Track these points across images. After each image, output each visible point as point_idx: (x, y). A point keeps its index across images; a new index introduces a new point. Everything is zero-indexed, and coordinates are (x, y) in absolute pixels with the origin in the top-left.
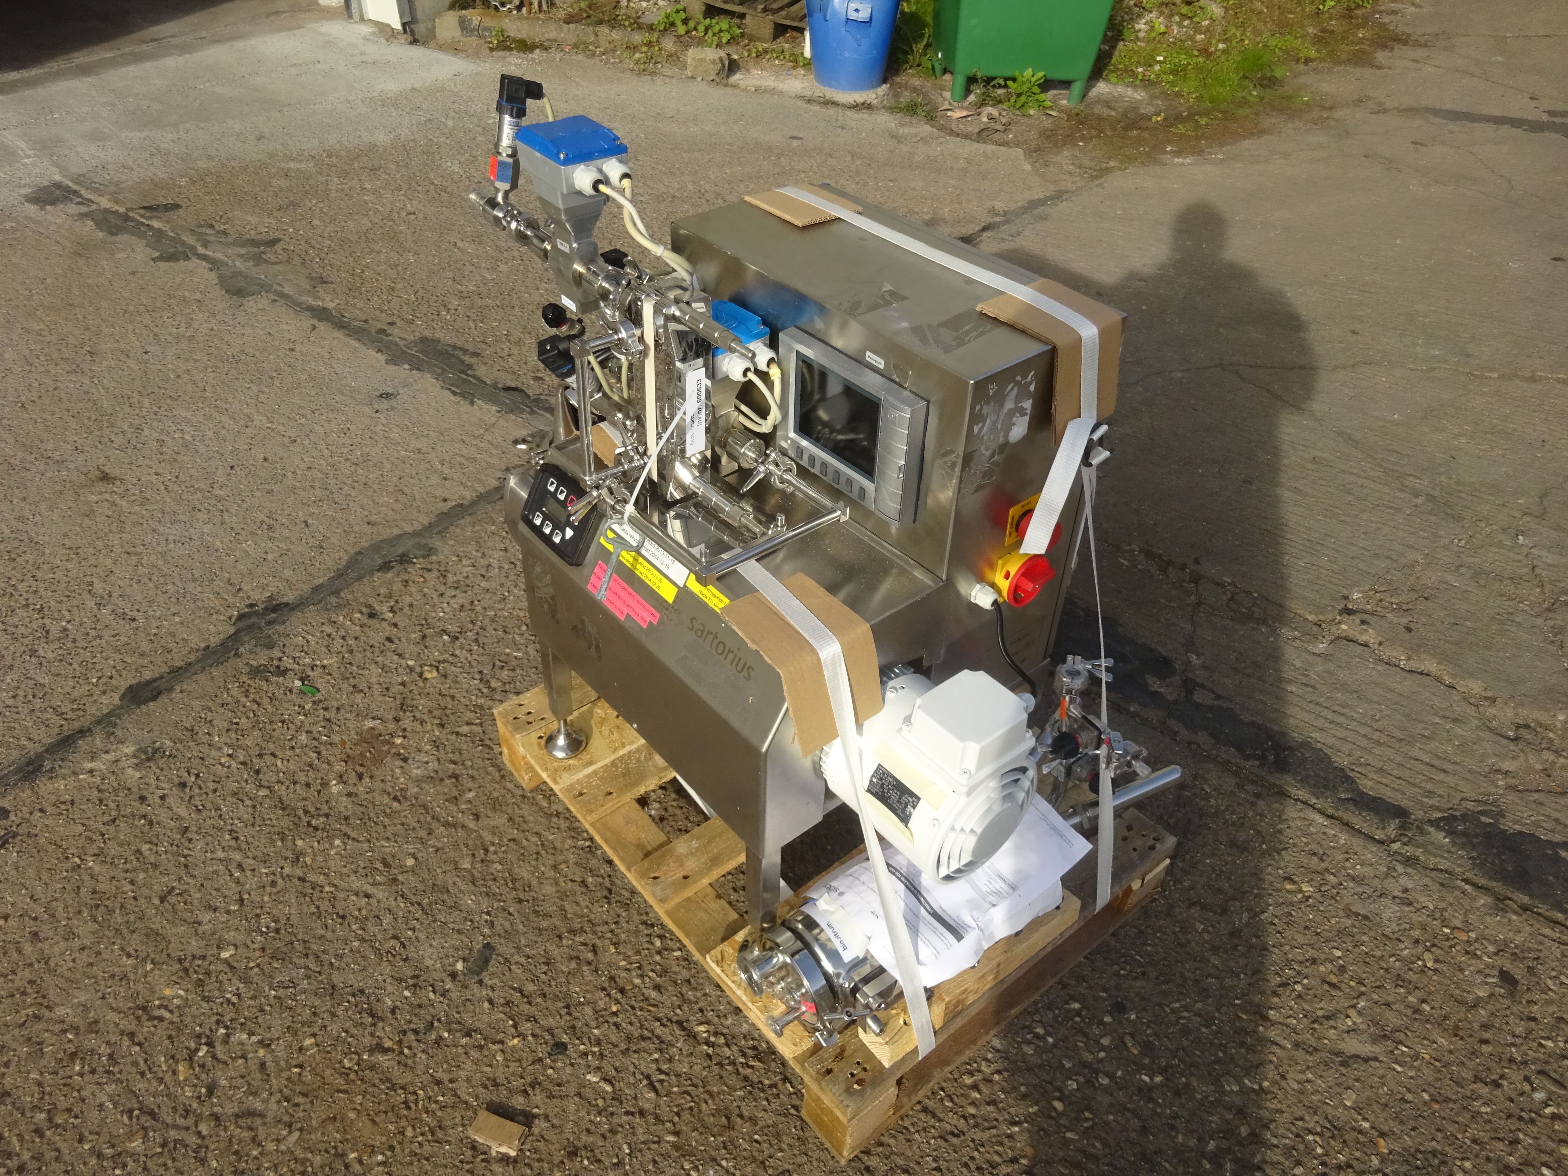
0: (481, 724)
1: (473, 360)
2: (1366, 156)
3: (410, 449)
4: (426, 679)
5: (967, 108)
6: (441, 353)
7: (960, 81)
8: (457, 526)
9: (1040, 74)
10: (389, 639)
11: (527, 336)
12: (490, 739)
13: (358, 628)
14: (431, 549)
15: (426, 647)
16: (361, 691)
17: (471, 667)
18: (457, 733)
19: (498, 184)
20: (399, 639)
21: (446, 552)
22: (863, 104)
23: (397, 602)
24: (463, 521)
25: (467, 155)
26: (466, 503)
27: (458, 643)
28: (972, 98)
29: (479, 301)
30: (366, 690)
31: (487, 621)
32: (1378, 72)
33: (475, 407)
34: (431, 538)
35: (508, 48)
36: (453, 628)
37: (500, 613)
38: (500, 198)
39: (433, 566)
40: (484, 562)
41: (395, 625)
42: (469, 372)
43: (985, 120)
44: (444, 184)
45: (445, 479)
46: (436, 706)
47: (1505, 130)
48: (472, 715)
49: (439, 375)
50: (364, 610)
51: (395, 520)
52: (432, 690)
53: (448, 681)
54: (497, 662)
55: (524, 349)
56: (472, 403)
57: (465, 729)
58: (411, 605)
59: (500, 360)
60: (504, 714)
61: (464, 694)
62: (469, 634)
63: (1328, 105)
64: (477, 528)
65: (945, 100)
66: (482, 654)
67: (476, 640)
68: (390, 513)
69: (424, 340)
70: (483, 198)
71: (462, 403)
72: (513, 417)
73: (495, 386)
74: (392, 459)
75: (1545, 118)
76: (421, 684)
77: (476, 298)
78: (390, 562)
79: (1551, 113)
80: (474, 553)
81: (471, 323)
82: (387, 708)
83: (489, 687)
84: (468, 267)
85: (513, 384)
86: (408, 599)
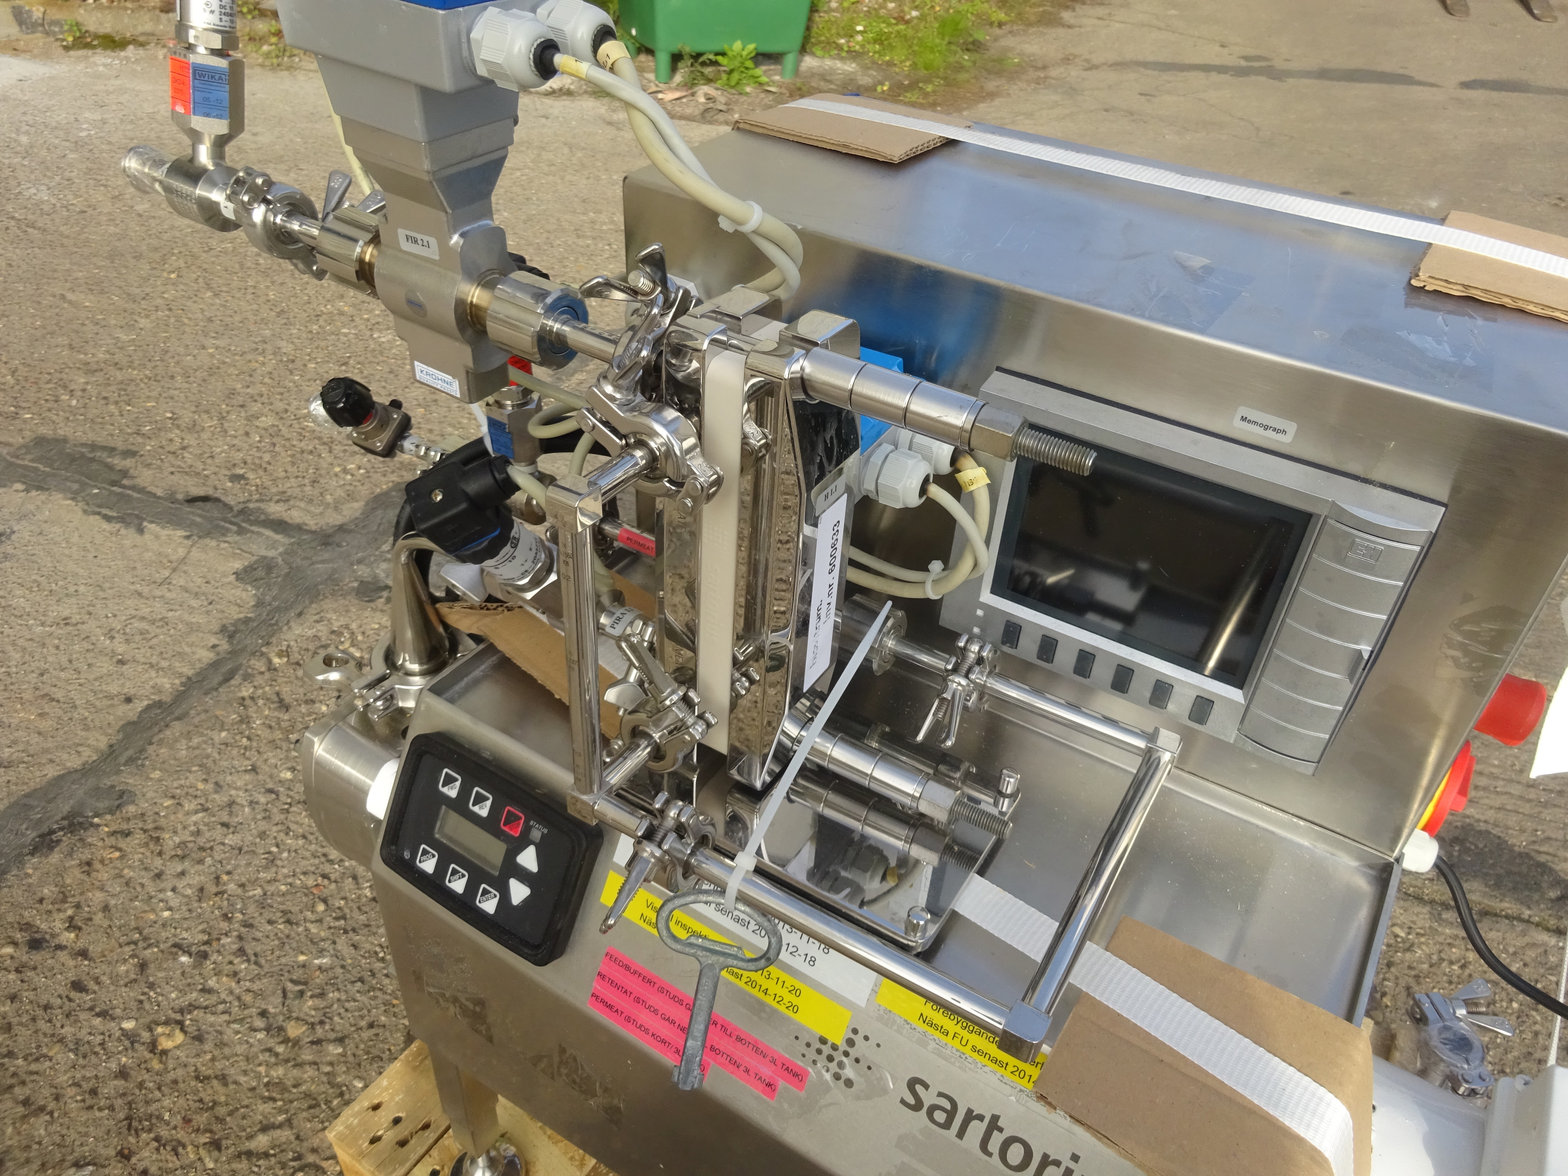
0: (289, 1122)
1: (128, 463)
2: (1106, 110)
3: (49, 621)
4: (164, 1052)
5: (678, 88)
6: (73, 459)
7: (663, 58)
8: (160, 743)
9: (751, 47)
10: (78, 986)
11: (205, 416)
12: (314, 1150)
13: (12, 976)
14: (122, 794)
15: (151, 986)
16: (42, 1109)
17: (244, 1006)
18: (249, 1154)
19: (198, 122)
20: (97, 981)
21: (150, 794)
22: (561, 89)
23: (78, 906)
24: (168, 732)
25: (57, 179)
26: (166, 698)
27: (209, 965)
28: (678, 78)
29: (118, 373)
30: (52, 1105)
31: (252, 909)
32: (1070, 31)
33: (147, 536)
34: (118, 772)
35: (88, 46)
36: (192, 936)
37: (271, 888)
38: (204, 157)
39: (131, 825)
40: (221, 799)
41: (83, 954)
42: (125, 482)
43: (702, 100)
44: (30, 217)
45: (121, 662)
46: (195, 1106)
47: (1214, 77)
48: (268, 1107)
49: (76, 493)
50: (18, 936)
51: (46, 751)
52: (180, 1072)
53: (208, 1046)
54: (290, 986)
55: (205, 436)
56: (141, 530)
57: (262, 1141)
58: (106, 908)
59: (171, 458)
60: (347, 1139)
61: (243, 1065)
62: (225, 940)
63: (1040, 65)
64: (196, 741)
65: (650, 81)
66: (259, 977)
67: (241, 952)
68: (35, 739)
69: (40, 441)
70: (157, 163)
71: (123, 531)
72: (214, 543)
73: (171, 498)
74: (21, 642)
75: (1243, 63)
76: (156, 1065)
77: (112, 371)
78: (52, 832)
79: (1246, 58)
80: (201, 786)
81: (112, 408)
82: (100, 1132)
83: (286, 1041)
84: (90, 327)
85: (200, 492)
86: (98, 897)
